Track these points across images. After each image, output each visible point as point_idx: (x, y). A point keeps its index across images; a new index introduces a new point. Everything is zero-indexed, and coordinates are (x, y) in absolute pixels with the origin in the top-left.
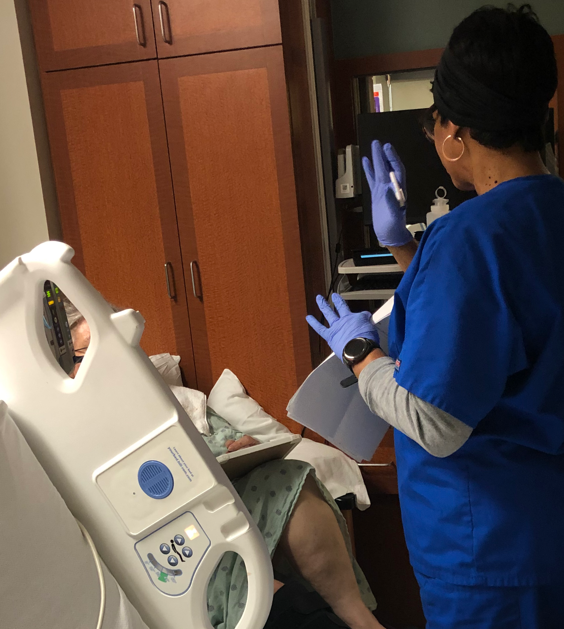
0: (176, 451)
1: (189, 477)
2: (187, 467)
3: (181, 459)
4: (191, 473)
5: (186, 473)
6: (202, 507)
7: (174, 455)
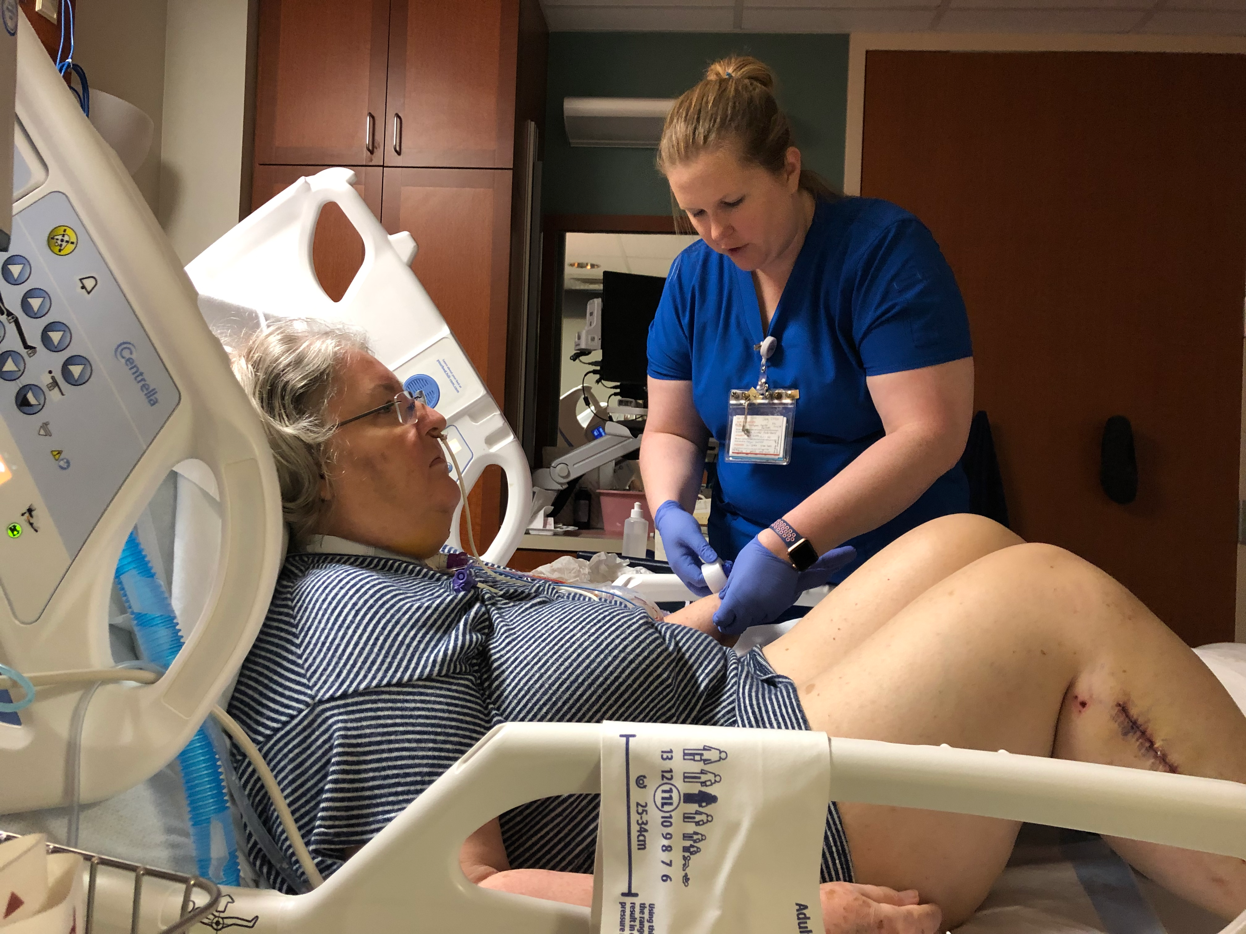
0: (445, 363)
1: (456, 389)
2: (455, 379)
3: (450, 371)
4: (459, 384)
5: (453, 384)
6: (467, 419)
7: (443, 367)
